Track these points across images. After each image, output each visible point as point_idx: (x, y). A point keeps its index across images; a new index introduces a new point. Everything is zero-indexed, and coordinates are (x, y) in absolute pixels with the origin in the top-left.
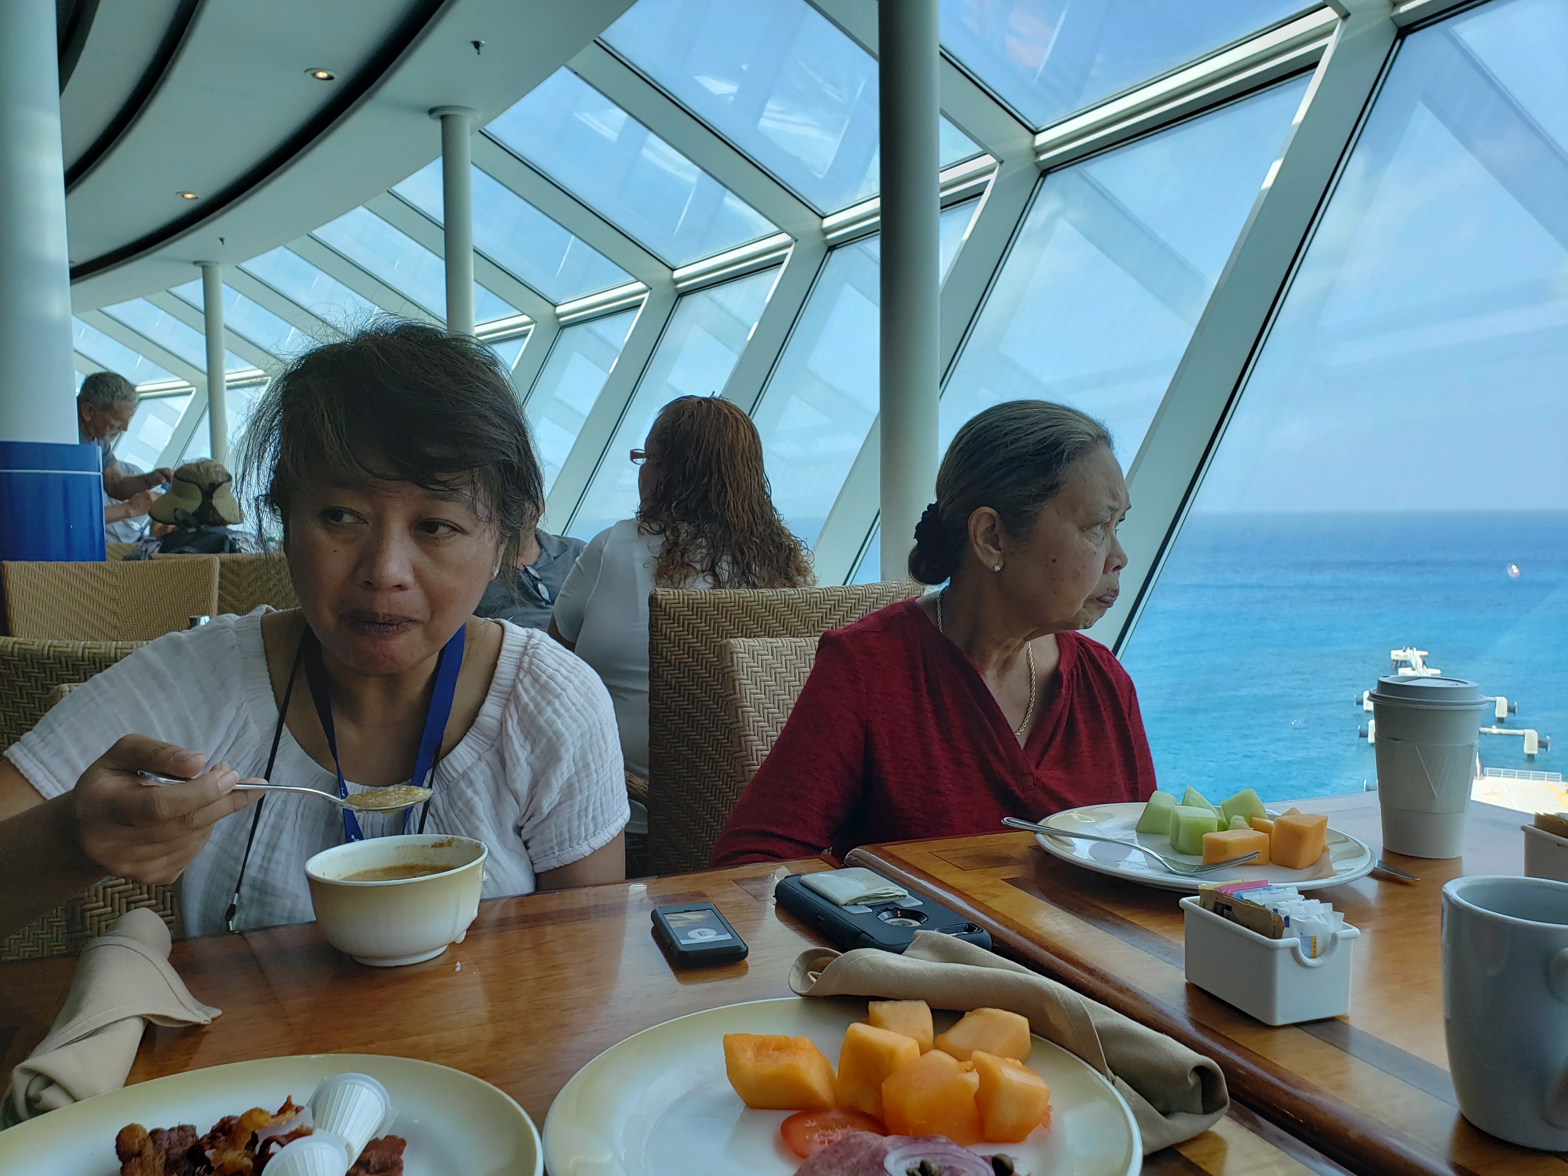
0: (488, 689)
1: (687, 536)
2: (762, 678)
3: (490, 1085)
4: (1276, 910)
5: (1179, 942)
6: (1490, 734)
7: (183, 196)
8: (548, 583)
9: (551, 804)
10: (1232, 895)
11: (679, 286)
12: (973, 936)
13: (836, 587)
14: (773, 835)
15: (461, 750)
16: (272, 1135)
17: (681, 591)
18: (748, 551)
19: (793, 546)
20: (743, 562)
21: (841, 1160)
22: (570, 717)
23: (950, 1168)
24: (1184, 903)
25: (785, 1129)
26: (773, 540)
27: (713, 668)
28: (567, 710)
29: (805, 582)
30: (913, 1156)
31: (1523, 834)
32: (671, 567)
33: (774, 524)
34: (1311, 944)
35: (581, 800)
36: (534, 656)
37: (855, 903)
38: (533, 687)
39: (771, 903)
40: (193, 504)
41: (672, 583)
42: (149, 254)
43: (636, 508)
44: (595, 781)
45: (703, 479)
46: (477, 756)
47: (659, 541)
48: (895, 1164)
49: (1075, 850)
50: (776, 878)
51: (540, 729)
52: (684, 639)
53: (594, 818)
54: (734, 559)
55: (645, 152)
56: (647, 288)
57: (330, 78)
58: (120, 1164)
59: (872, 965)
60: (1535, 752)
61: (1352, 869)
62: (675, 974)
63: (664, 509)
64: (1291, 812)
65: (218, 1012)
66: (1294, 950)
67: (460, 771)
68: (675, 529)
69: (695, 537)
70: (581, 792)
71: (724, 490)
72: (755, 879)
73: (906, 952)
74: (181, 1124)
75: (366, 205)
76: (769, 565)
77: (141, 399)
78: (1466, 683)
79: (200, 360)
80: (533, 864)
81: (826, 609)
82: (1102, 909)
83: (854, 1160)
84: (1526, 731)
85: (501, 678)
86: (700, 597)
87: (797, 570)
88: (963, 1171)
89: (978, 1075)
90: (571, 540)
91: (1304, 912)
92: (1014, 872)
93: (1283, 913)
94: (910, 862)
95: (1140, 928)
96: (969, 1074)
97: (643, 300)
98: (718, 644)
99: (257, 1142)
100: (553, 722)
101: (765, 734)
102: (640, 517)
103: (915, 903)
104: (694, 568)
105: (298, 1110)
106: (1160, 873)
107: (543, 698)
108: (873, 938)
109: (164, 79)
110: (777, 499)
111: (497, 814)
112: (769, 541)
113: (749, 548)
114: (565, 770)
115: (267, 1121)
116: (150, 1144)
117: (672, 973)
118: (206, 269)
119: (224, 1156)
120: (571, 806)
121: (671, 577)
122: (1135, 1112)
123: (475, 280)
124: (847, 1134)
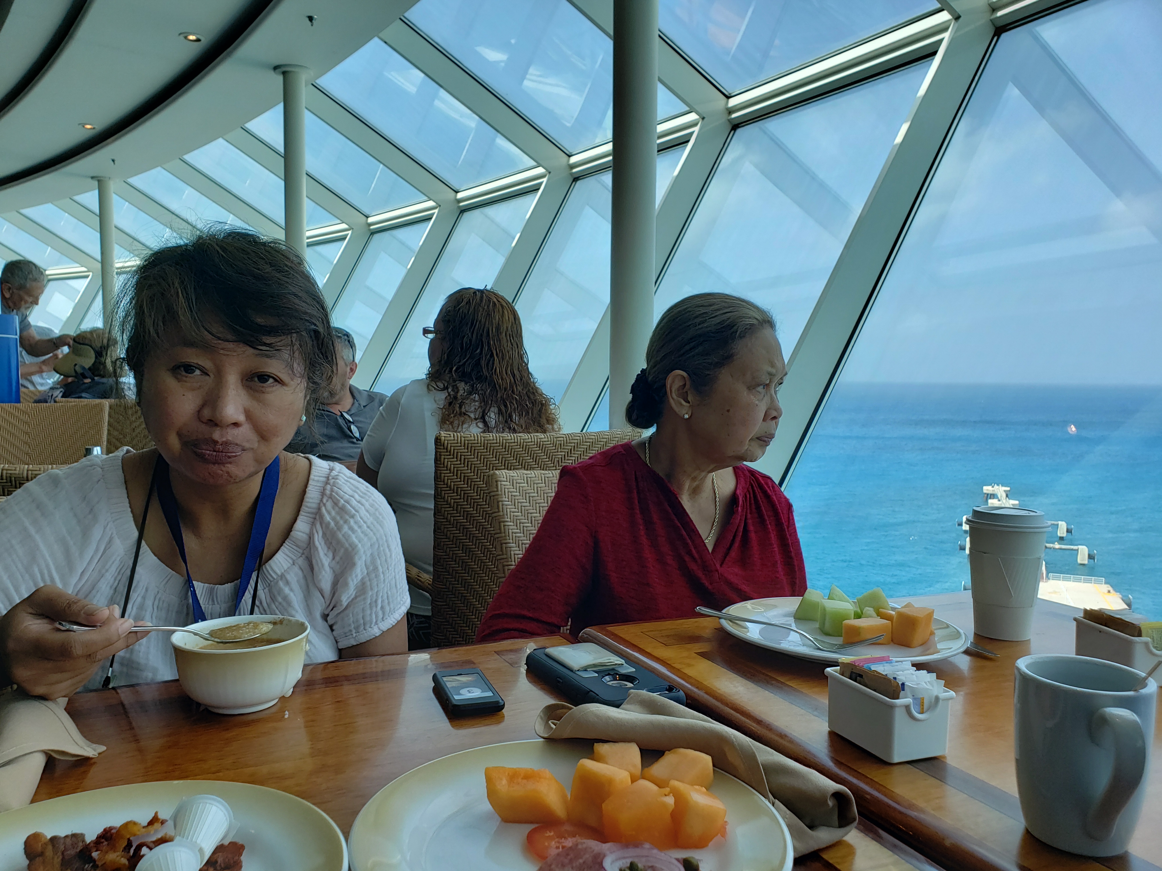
0: (299, 511)
1: (464, 393)
2: (519, 500)
3: (309, 804)
4: (895, 678)
5: (825, 701)
6: (1054, 548)
7: (84, 127)
8: (359, 425)
9: (348, 598)
10: (863, 666)
11: (461, 204)
12: (672, 694)
13: (576, 433)
14: (524, 617)
15: (279, 557)
16: (143, 841)
17: (459, 434)
18: (510, 406)
19: (544, 402)
20: (506, 413)
21: (571, 861)
22: (362, 532)
23: (652, 867)
24: (828, 672)
25: (530, 838)
26: (529, 397)
27: (482, 492)
28: (360, 527)
29: (553, 429)
30: (624, 858)
31: (1075, 623)
32: (452, 415)
33: (530, 385)
34: (920, 703)
35: (372, 595)
36: (334, 485)
37: (585, 669)
38: (333, 508)
39: (523, 669)
40: (88, 361)
41: (453, 428)
42: (56, 170)
43: (426, 372)
44: (382, 580)
45: (476, 350)
46: (291, 562)
47: (443, 395)
48: (611, 864)
49: (748, 632)
50: (528, 650)
51: (339, 542)
52: (461, 470)
53: (382, 608)
54: (500, 410)
55: (437, 103)
56: (437, 206)
57: (198, 40)
58: (27, 862)
59: (597, 716)
60: (1086, 562)
61: (952, 648)
62: (450, 722)
63: (447, 372)
64: (908, 605)
65: (103, 748)
66: (907, 707)
67: (279, 573)
68: (455, 387)
69: (470, 393)
70: (372, 589)
71: (492, 359)
72: (511, 651)
73: (622, 706)
74: (74, 832)
75: (225, 137)
76: (525, 416)
77: (49, 280)
78: (1036, 512)
79: (96, 251)
80: (337, 642)
81: (568, 449)
82: (767, 675)
83: (581, 861)
84: (1080, 547)
85: (308, 502)
86: (473, 438)
87: (547, 420)
88: (662, 869)
89: (673, 798)
90: (376, 394)
91: (915, 679)
92: (704, 647)
93: (900, 680)
94: (627, 639)
95: (795, 690)
96: (667, 797)
97: (433, 214)
98: (487, 474)
99: (132, 846)
100: (349, 536)
101: (520, 542)
102: (429, 377)
103: (629, 670)
104: (469, 416)
105: (163, 822)
106: (811, 649)
107: (341, 518)
108: (598, 695)
109: (71, 37)
110: (532, 367)
111: (308, 605)
112: (526, 398)
113: (511, 402)
114: (359, 572)
115: (139, 830)
116: (50, 847)
117: (447, 721)
118: (101, 183)
119: (107, 857)
120: (365, 599)
121: (452, 423)
122: (789, 826)
123: (307, 197)
124: (577, 841)
